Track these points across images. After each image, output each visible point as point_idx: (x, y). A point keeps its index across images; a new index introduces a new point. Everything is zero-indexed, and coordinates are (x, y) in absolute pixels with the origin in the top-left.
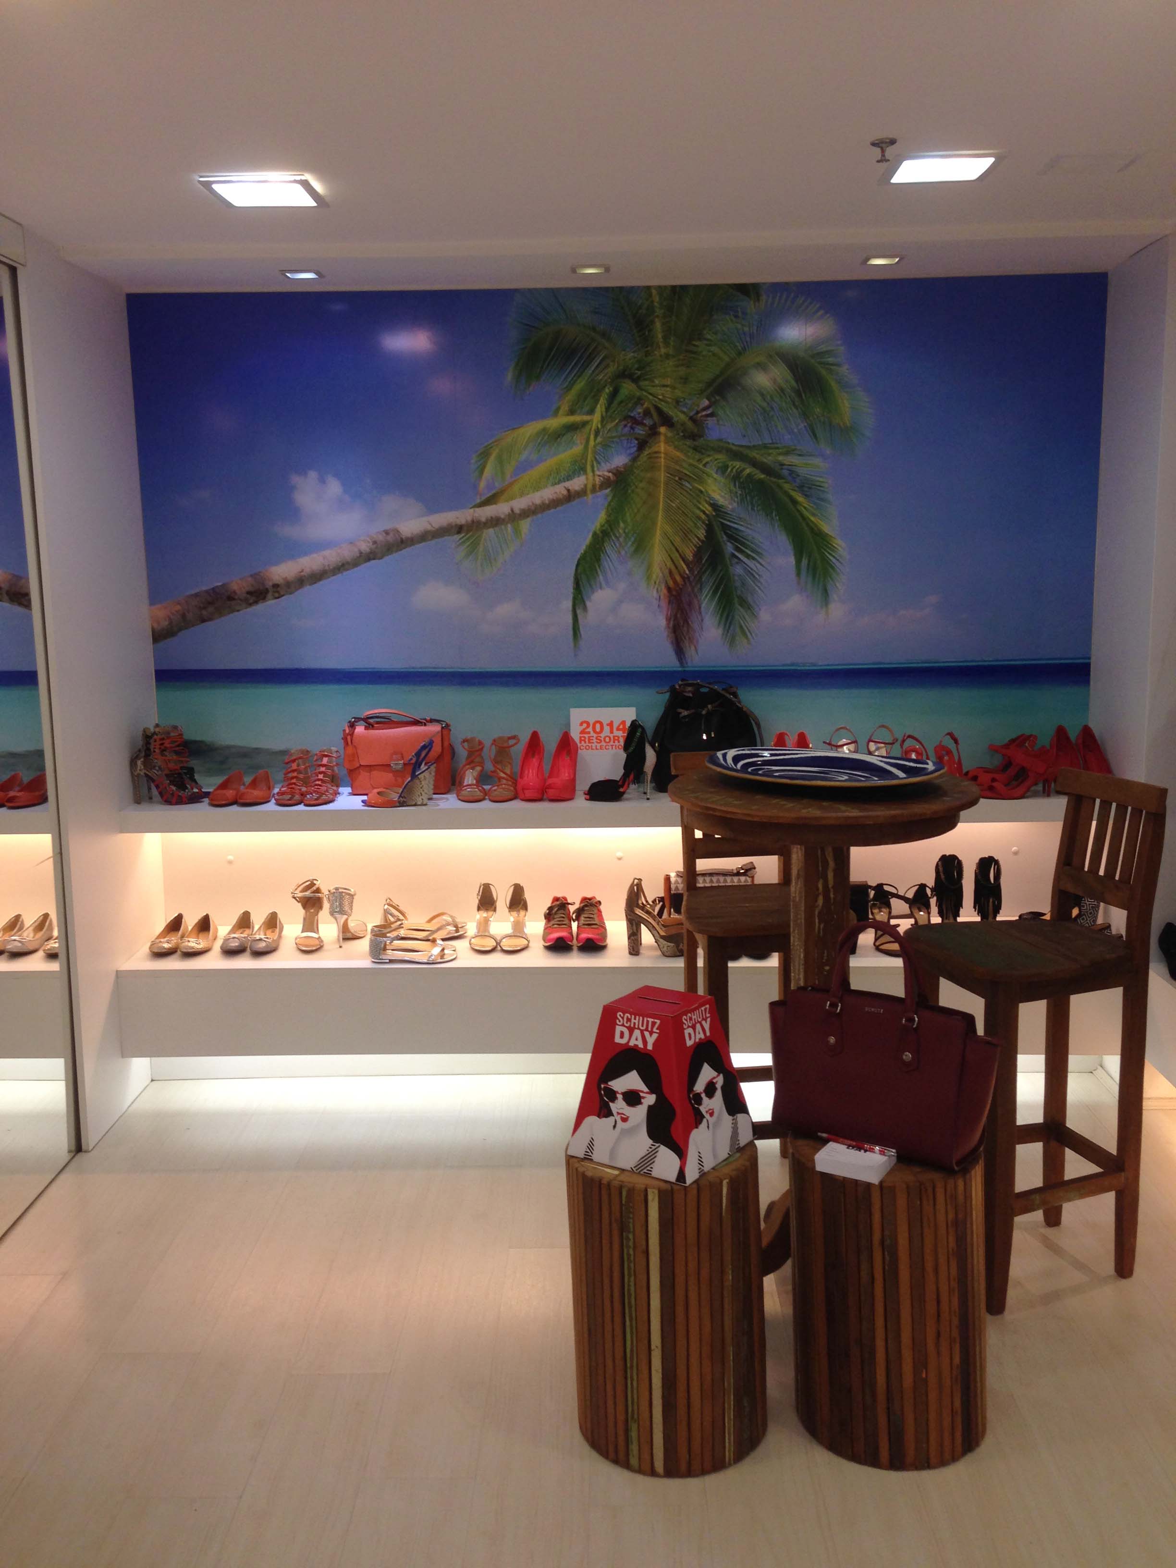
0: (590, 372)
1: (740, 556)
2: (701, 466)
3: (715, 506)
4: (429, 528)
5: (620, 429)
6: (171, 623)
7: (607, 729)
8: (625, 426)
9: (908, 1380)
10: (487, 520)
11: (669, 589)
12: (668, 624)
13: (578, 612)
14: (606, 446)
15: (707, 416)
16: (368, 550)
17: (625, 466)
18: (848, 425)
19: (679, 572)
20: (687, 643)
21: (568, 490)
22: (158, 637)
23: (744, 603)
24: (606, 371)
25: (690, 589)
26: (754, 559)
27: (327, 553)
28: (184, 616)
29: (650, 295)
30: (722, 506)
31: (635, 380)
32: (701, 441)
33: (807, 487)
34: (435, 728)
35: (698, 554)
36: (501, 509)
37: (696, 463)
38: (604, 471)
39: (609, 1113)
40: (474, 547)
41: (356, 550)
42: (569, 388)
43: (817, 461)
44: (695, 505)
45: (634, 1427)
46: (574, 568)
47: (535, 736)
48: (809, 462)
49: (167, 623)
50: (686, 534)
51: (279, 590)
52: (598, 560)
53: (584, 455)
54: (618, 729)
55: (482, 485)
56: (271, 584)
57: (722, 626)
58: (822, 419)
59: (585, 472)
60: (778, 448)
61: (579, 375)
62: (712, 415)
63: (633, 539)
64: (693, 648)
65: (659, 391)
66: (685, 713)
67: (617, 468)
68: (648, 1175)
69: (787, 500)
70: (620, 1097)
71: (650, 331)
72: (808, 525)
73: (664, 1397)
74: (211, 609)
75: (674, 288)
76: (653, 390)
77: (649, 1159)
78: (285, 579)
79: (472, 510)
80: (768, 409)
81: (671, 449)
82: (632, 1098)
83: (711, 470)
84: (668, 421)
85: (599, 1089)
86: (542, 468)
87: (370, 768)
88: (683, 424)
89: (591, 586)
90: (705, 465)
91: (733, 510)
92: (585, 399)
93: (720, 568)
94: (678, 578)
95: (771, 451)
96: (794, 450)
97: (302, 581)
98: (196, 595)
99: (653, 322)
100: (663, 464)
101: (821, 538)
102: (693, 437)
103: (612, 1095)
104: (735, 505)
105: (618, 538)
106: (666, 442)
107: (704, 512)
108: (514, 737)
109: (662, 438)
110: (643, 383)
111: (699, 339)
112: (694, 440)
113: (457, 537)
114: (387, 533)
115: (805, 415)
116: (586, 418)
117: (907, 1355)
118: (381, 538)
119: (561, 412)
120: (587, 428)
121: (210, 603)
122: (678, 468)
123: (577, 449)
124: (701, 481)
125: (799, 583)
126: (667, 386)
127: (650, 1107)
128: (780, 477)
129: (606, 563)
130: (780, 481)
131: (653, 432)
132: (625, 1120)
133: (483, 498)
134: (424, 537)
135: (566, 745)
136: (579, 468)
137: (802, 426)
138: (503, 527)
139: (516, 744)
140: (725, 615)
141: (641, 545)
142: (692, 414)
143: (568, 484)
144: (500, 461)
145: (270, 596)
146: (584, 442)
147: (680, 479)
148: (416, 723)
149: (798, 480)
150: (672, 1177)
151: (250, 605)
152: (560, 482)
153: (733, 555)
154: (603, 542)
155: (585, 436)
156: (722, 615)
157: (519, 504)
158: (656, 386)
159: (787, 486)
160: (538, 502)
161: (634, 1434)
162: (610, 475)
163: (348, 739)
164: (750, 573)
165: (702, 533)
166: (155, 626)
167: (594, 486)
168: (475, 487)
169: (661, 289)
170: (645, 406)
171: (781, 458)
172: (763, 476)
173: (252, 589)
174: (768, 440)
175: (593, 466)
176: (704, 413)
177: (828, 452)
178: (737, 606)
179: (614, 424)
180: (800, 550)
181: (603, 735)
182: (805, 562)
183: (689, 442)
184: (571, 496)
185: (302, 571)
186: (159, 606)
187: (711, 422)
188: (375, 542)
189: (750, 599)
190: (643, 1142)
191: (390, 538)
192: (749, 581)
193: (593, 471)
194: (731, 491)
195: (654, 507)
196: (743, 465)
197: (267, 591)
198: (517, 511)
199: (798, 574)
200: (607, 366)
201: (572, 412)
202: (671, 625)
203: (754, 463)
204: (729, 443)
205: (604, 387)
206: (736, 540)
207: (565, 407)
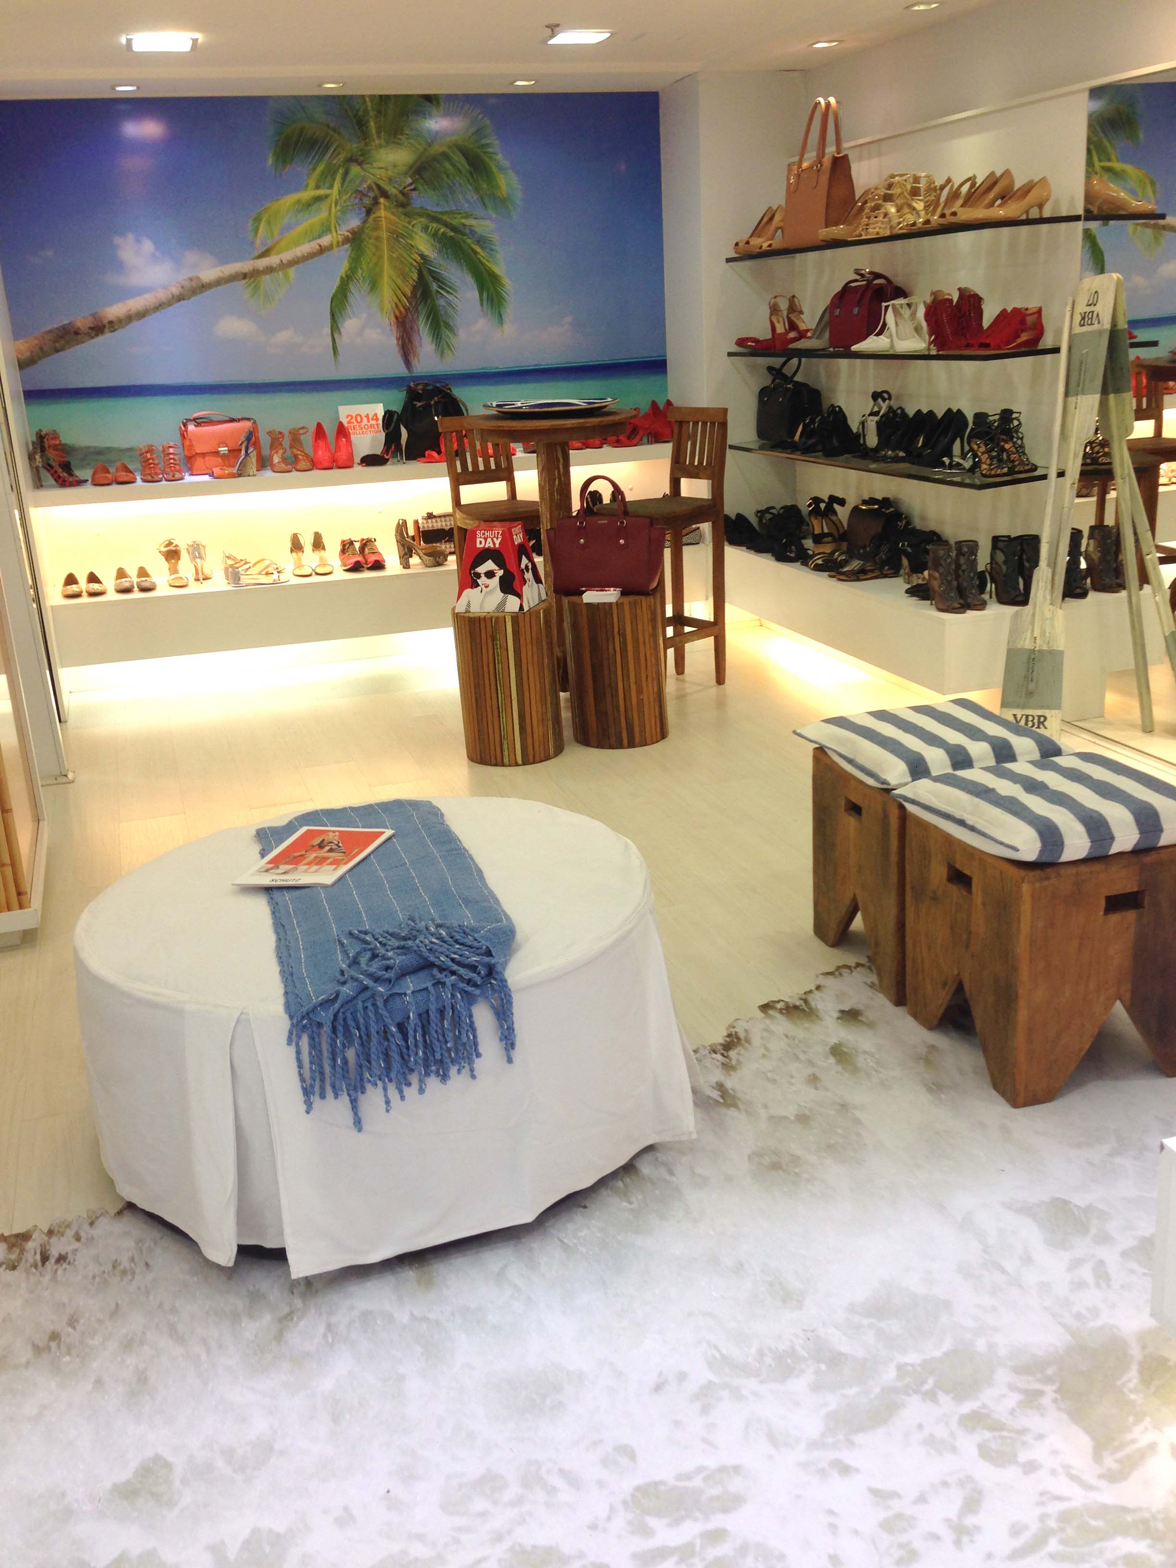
0: (329, 155)
1: (442, 292)
2: (410, 227)
3: (422, 256)
4: (221, 275)
5: (352, 200)
6: (32, 352)
7: (365, 420)
8: (356, 198)
9: (634, 701)
10: (264, 268)
11: (396, 317)
12: (398, 344)
13: (336, 336)
14: (344, 212)
15: (411, 190)
16: (178, 293)
17: (358, 227)
18: (505, 196)
19: (402, 305)
20: (412, 356)
21: (320, 246)
22: (24, 364)
23: (448, 326)
24: (338, 158)
25: (410, 317)
26: (452, 294)
27: (146, 296)
28: (41, 348)
29: (365, 102)
30: (427, 256)
31: (360, 164)
32: (409, 208)
33: (482, 241)
34: (247, 425)
35: (414, 292)
36: (273, 260)
37: (407, 225)
38: (344, 231)
39: (478, 585)
40: (257, 288)
41: (169, 293)
42: (314, 169)
43: (487, 222)
44: (409, 256)
45: (505, 743)
46: (330, 303)
47: (319, 427)
48: (483, 223)
49: (29, 354)
50: (404, 276)
51: (113, 325)
52: (345, 297)
53: (328, 220)
54: (373, 419)
55: (258, 242)
56: (107, 321)
57: (434, 345)
58: (488, 192)
59: (331, 233)
60: (461, 214)
61: (321, 159)
62: (414, 189)
63: (368, 281)
64: (416, 359)
65: (377, 172)
66: (419, 404)
67: (353, 229)
68: (503, 612)
69: (470, 251)
70: (483, 575)
71: (367, 127)
72: (485, 268)
73: (520, 724)
74: (62, 342)
75: (381, 96)
76: (372, 171)
77: (503, 603)
78: (117, 317)
79: (252, 262)
80: (452, 185)
81: (389, 215)
82: (490, 574)
83: (417, 229)
84: (385, 194)
85: (470, 573)
86: (300, 229)
87: (203, 455)
88: (396, 196)
89: (342, 315)
90: (413, 226)
91: (435, 259)
92: (326, 177)
93: (429, 301)
94: (402, 309)
95: (456, 216)
96: (471, 215)
97: (129, 318)
98: (50, 331)
99: (368, 121)
100: (384, 226)
101: (494, 278)
102: (403, 205)
103: (478, 576)
104: (436, 255)
105: (358, 281)
106: (386, 208)
107: (415, 260)
108: (303, 428)
109: (382, 206)
110: (365, 166)
111: (402, 134)
112: (404, 208)
113: (244, 282)
114: (191, 280)
115: (477, 190)
116: (328, 192)
117: (633, 687)
118: (187, 284)
119: (310, 187)
120: (329, 199)
121: (61, 337)
122: (394, 228)
123: (324, 215)
124: (412, 238)
125: (483, 310)
126: (382, 168)
127: (500, 577)
128: (464, 234)
129: (351, 299)
130: (465, 237)
131: (376, 202)
132: (487, 587)
133: (260, 252)
134: (219, 282)
135: (342, 431)
136: (326, 229)
137: (475, 197)
138: (276, 274)
139: (305, 433)
140: (435, 336)
141: (374, 285)
142: (401, 189)
143: (319, 241)
144: (269, 222)
145: (106, 330)
146: (328, 210)
147: (397, 236)
148: (232, 420)
149: (476, 236)
150: (517, 609)
151: (93, 338)
152: (314, 239)
153: (438, 291)
154: (348, 284)
155: (328, 206)
156: (433, 337)
157: (287, 256)
158: (375, 168)
159: (469, 241)
160: (299, 254)
161: (505, 746)
162: (349, 234)
163: (183, 435)
164: (449, 304)
165: (415, 276)
166: (20, 356)
167: (338, 242)
168: (253, 243)
169: (372, 97)
170: (368, 183)
171: (463, 221)
172: (452, 234)
173: (92, 325)
174: (454, 208)
175: (335, 227)
176: (409, 188)
177: (494, 216)
178: (443, 327)
179: (348, 196)
180: (482, 287)
181: (363, 424)
182: (485, 295)
183: (400, 210)
184: (322, 250)
185: (130, 310)
186: (22, 341)
187: (414, 194)
188: (183, 287)
189: (451, 324)
190: (499, 595)
191: (194, 284)
192: (450, 310)
193: (336, 231)
194: (432, 245)
195: (380, 257)
196: (439, 226)
197: (104, 326)
198: (285, 261)
199: (482, 305)
200: (339, 154)
201: (317, 187)
202: (400, 343)
203: (446, 225)
204: (427, 210)
205: (339, 169)
206: (439, 281)
207: (312, 183)
